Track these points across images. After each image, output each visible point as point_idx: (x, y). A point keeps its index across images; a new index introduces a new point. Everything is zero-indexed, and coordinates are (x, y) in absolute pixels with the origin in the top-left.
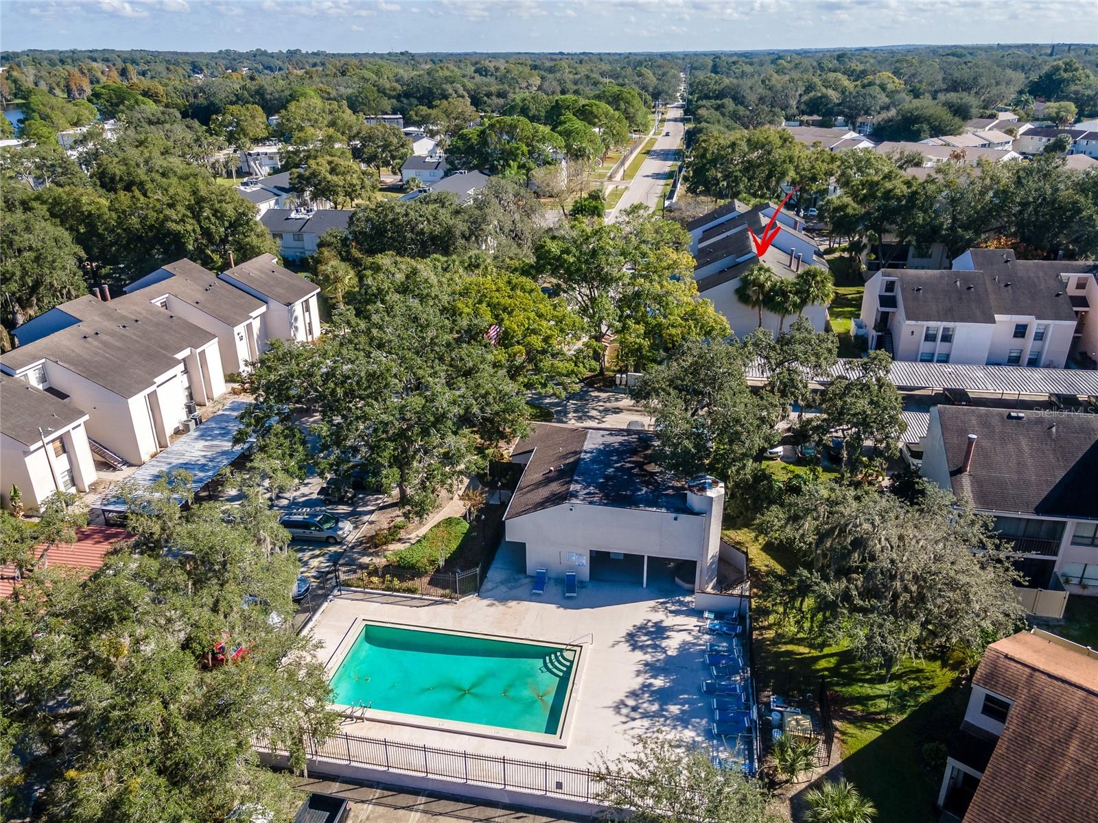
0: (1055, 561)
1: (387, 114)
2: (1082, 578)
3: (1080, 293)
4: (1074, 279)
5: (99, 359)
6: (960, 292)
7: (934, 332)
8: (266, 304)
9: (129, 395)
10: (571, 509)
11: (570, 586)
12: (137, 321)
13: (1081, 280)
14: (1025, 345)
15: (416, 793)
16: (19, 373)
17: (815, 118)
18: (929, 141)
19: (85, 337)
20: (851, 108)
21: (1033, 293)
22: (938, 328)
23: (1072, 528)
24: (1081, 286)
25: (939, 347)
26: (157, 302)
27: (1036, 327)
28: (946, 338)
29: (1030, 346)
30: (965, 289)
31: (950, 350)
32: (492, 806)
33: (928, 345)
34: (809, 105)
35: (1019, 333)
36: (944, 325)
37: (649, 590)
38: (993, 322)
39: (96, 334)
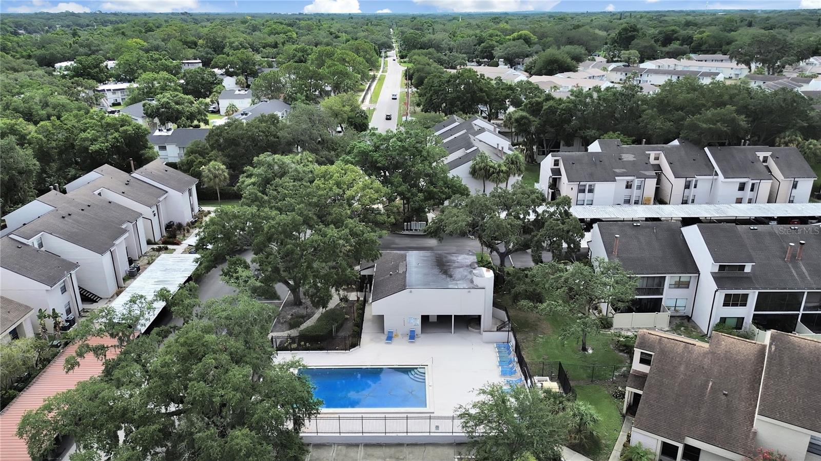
0: (662, 298)
1: (190, 60)
2: (675, 307)
3: (656, 162)
4: (652, 154)
5: (74, 230)
6: (595, 164)
7: (583, 188)
8: (167, 192)
9: (102, 253)
10: (411, 292)
11: (412, 336)
12: (89, 206)
13: (656, 155)
14: (632, 193)
15: (357, 445)
16: (29, 242)
17: (486, 60)
18: (559, 75)
19: (63, 217)
20: (509, 54)
21: (633, 163)
22: (585, 185)
23: (669, 279)
24: (657, 158)
25: (587, 196)
26: (96, 193)
27: (637, 182)
28: (591, 191)
29: (635, 193)
30: (598, 162)
31: (593, 197)
32: (400, 445)
33: (581, 195)
34: (481, 52)
35: (629, 186)
36: (589, 183)
37: (456, 335)
38: (615, 181)
39: (69, 215)
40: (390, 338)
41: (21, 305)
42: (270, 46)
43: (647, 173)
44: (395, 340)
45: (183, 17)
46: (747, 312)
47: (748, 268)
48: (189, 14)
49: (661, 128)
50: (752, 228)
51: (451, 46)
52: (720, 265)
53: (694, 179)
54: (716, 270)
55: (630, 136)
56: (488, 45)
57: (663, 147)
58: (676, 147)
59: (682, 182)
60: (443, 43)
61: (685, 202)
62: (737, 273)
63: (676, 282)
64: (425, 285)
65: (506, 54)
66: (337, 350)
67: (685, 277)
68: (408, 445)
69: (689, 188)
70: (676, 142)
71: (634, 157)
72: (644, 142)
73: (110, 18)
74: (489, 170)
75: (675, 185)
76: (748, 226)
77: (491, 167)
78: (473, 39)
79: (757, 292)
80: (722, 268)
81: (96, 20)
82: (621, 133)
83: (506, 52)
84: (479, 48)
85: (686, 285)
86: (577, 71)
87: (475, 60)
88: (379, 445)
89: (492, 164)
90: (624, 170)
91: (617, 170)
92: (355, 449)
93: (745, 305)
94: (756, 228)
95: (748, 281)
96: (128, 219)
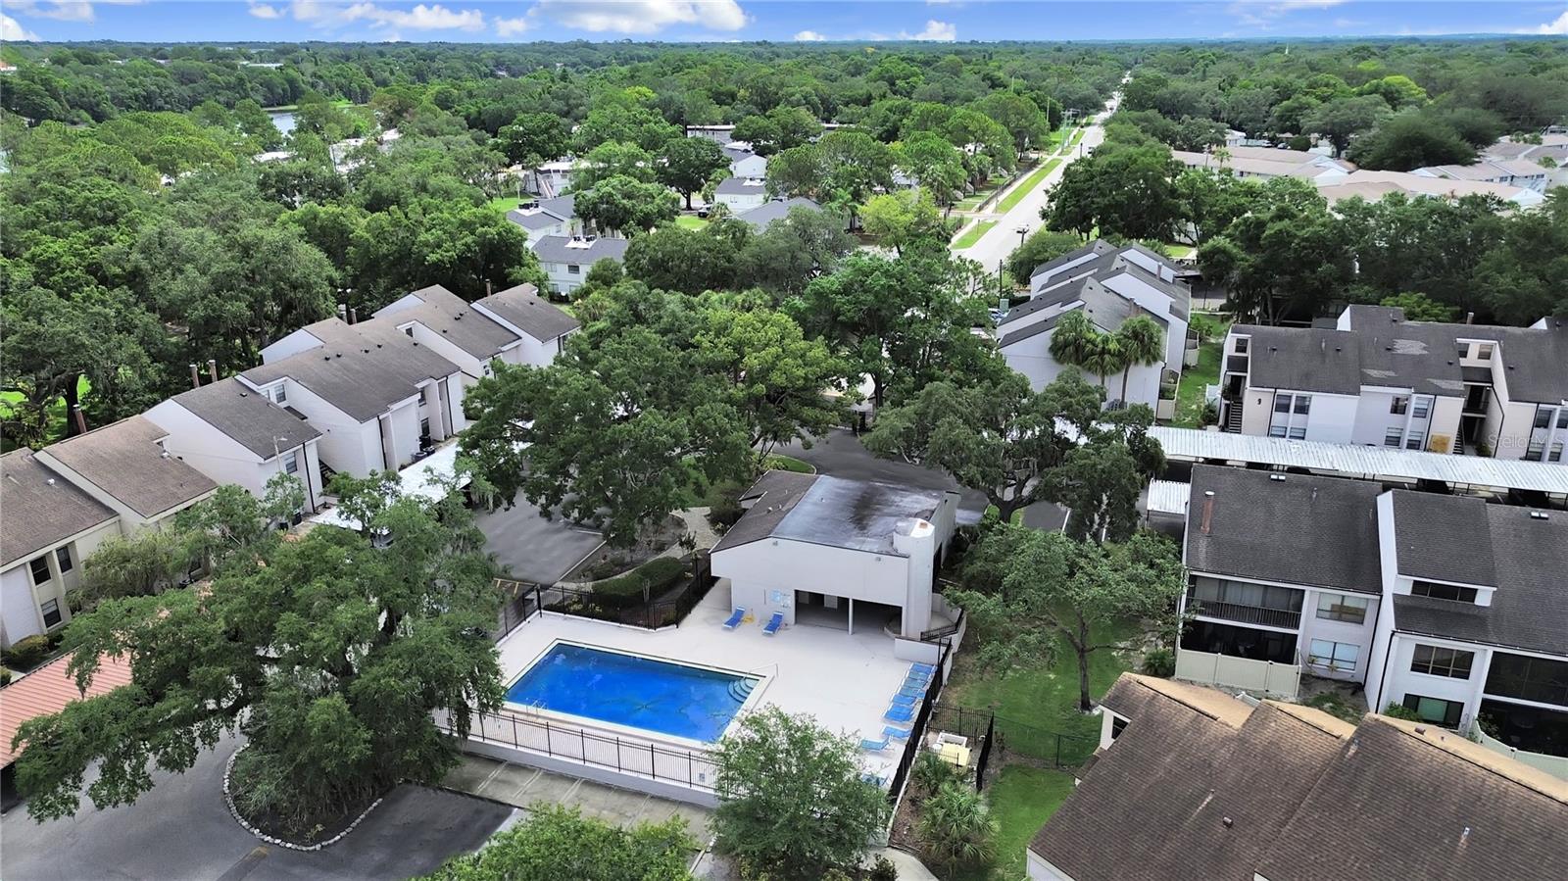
0: (1296, 636)
1: (716, 124)
2: (1332, 659)
3: (1483, 364)
4: (1475, 346)
5: (337, 380)
6: (1323, 354)
7: (1285, 402)
8: (520, 338)
9: (362, 418)
10: (776, 544)
11: (774, 625)
12: (379, 346)
13: (1481, 348)
14: (1405, 422)
15: (573, 780)
16: (262, 390)
17: (1289, 135)
18: (1422, 171)
19: (327, 359)
20: (1333, 124)
21: (1418, 361)
22: (1290, 397)
23: (1315, 599)
24: (1485, 355)
25: (1292, 419)
26: (403, 328)
27: (1415, 401)
28: (1302, 409)
29: (1411, 425)
30: (1331, 353)
31: (1306, 424)
32: (641, 794)
33: (1279, 417)
34: (1281, 118)
35: (1398, 408)
36: (1295, 393)
37: (856, 636)
38: (1357, 392)
39: (339, 356)
40: (735, 621)
41: (203, 477)
42: (856, 102)
43: (1444, 384)
44: (742, 628)
45: (758, 49)
46: (1470, 692)
47: (1484, 597)
48: (770, 43)
49: (1511, 292)
50: (1534, 514)
51: (1217, 106)
52: (1416, 583)
53: (1559, 408)
54: (1407, 590)
55: (1448, 303)
56: (1296, 105)
57: (1504, 331)
58: (1539, 334)
59: (1526, 412)
60: (1203, 99)
61: (1533, 456)
62: (1458, 605)
63: (1333, 606)
64: (804, 536)
65: (1326, 124)
66: (639, 625)
67: (1354, 599)
68: (652, 797)
69: (1546, 427)
70: (1542, 325)
71: (1424, 348)
72: (1469, 320)
73: (640, 52)
74: (1084, 347)
75: (1511, 417)
76: (1528, 509)
77: (1088, 341)
78: (1268, 92)
79: (1490, 651)
80: (1418, 587)
81: (618, 54)
82: (1428, 297)
83: (1327, 119)
84: (1276, 110)
85: (1356, 616)
86: (1472, 164)
87: (1266, 134)
88: (608, 787)
89: (1092, 336)
90: (1392, 374)
91: (1374, 373)
92: (566, 785)
93: (1466, 676)
94: (1543, 515)
95: (1477, 625)
96: (432, 374)
